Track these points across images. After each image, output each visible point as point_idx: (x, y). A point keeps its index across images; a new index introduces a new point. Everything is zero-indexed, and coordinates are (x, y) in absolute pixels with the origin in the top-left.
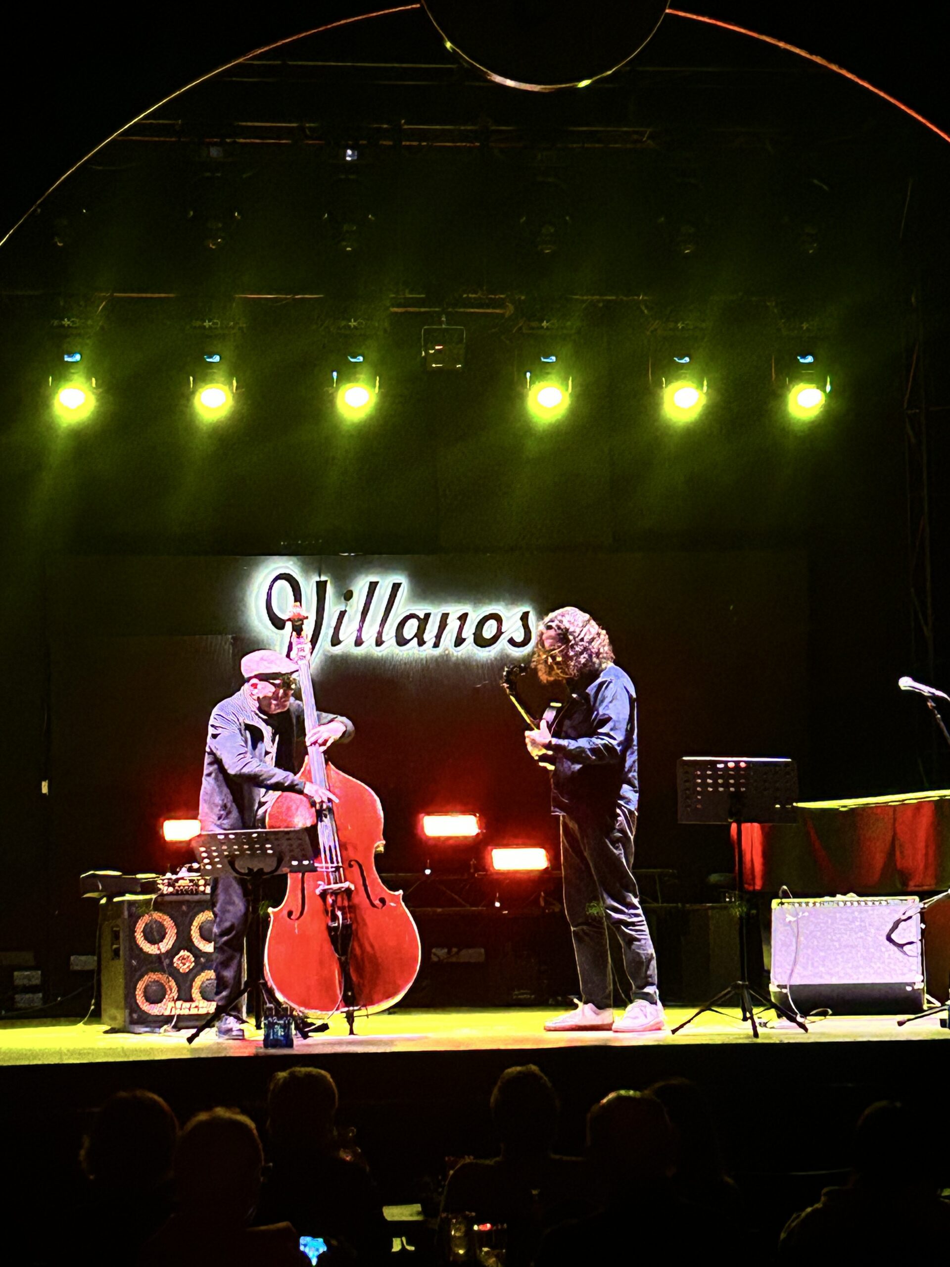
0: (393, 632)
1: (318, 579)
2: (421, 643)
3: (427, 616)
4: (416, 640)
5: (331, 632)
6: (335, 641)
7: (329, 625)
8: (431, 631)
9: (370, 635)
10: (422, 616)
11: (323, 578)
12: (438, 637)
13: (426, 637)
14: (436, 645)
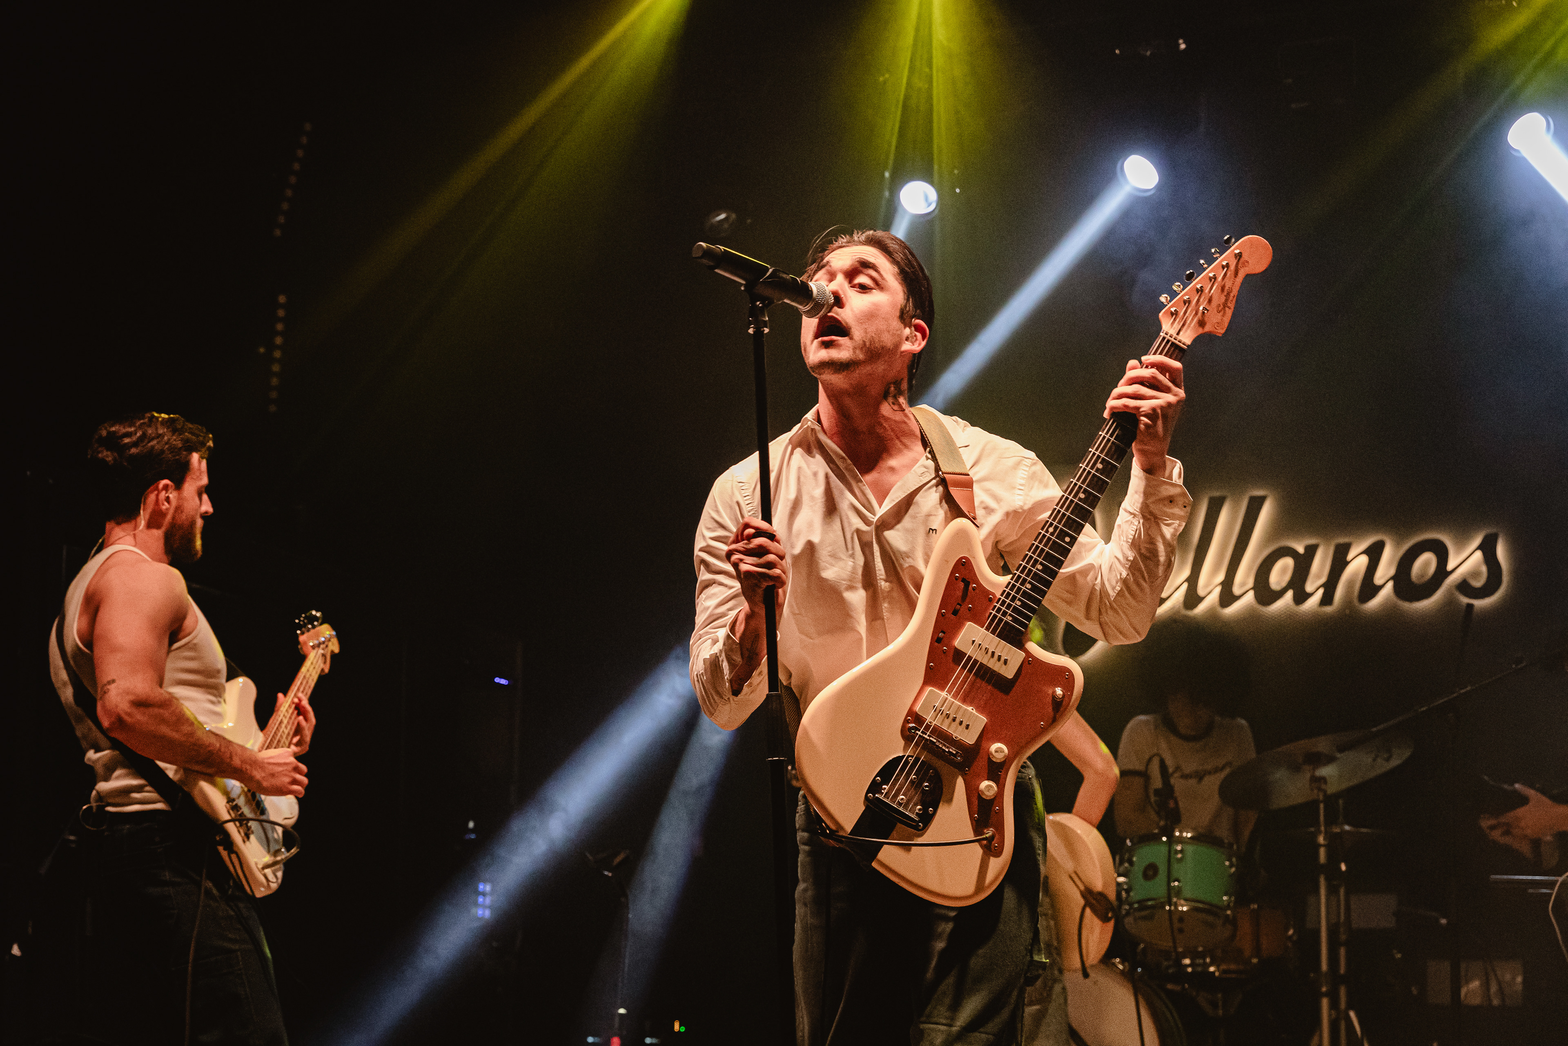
0: (1251, 583)
2: (1301, 597)
3: (1311, 550)
4: (1290, 594)
8: (1318, 577)
9: (1210, 589)
10: (1301, 550)
12: (1330, 587)
13: (1309, 588)
14: (1327, 599)
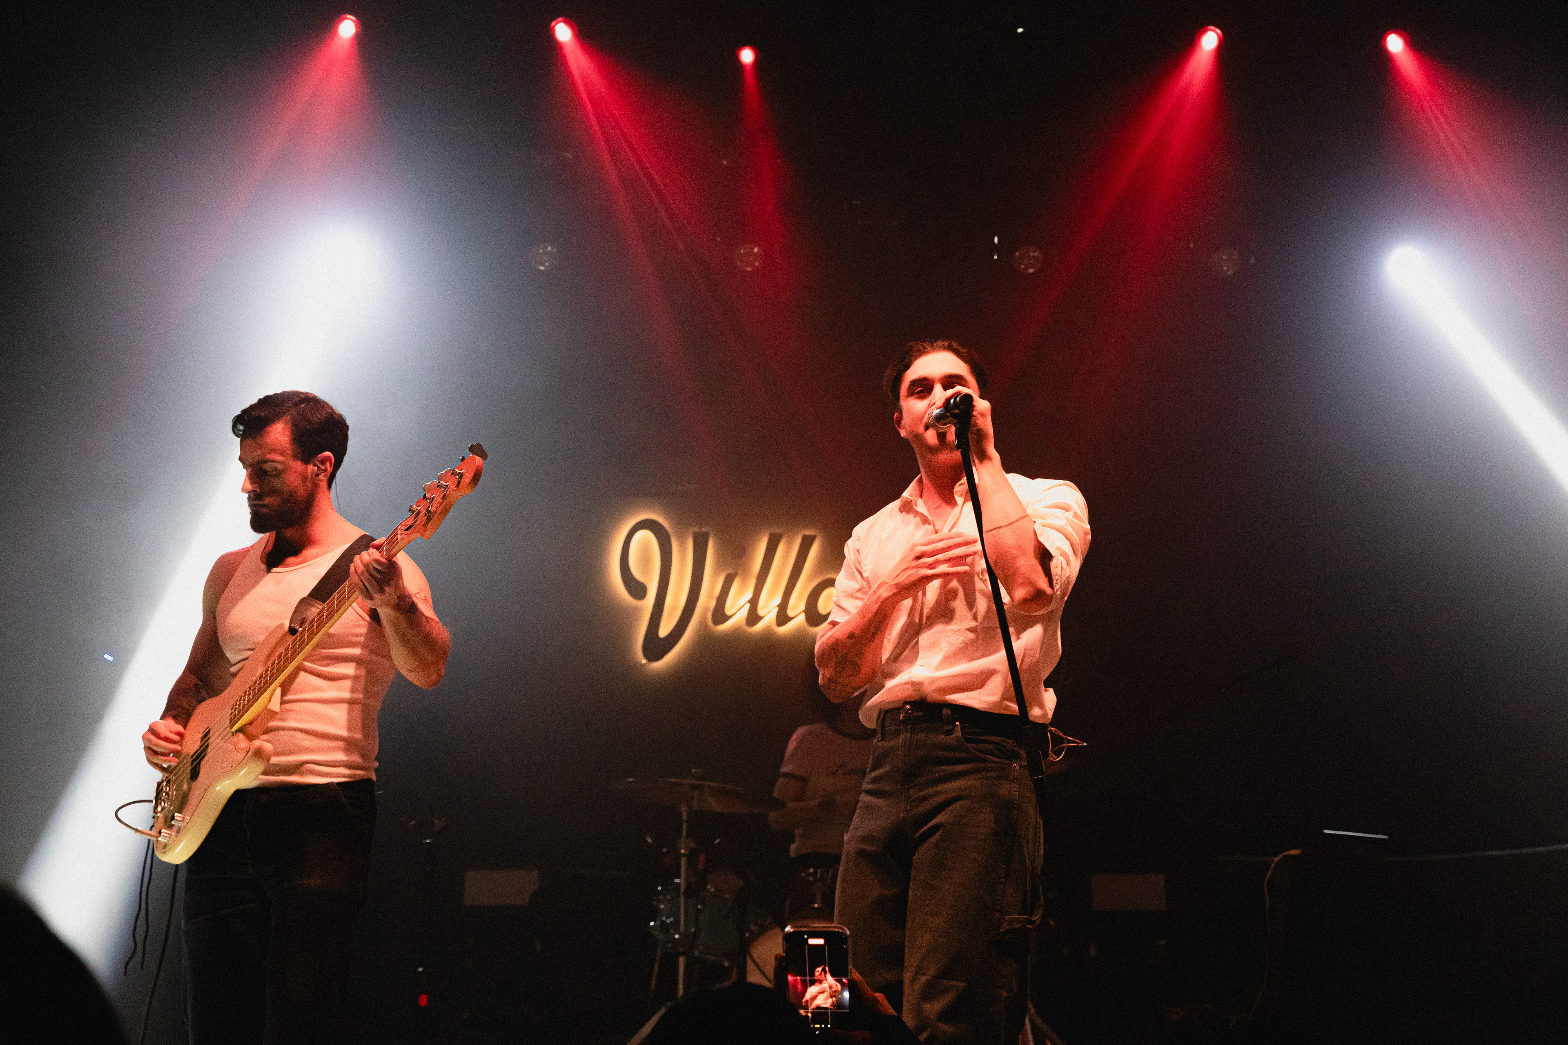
0: (802, 607)
1: (696, 530)
5: (713, 603)
6: (720, 615)
7: (710, 596)
9: (768, 610)
11: (703, 530)
